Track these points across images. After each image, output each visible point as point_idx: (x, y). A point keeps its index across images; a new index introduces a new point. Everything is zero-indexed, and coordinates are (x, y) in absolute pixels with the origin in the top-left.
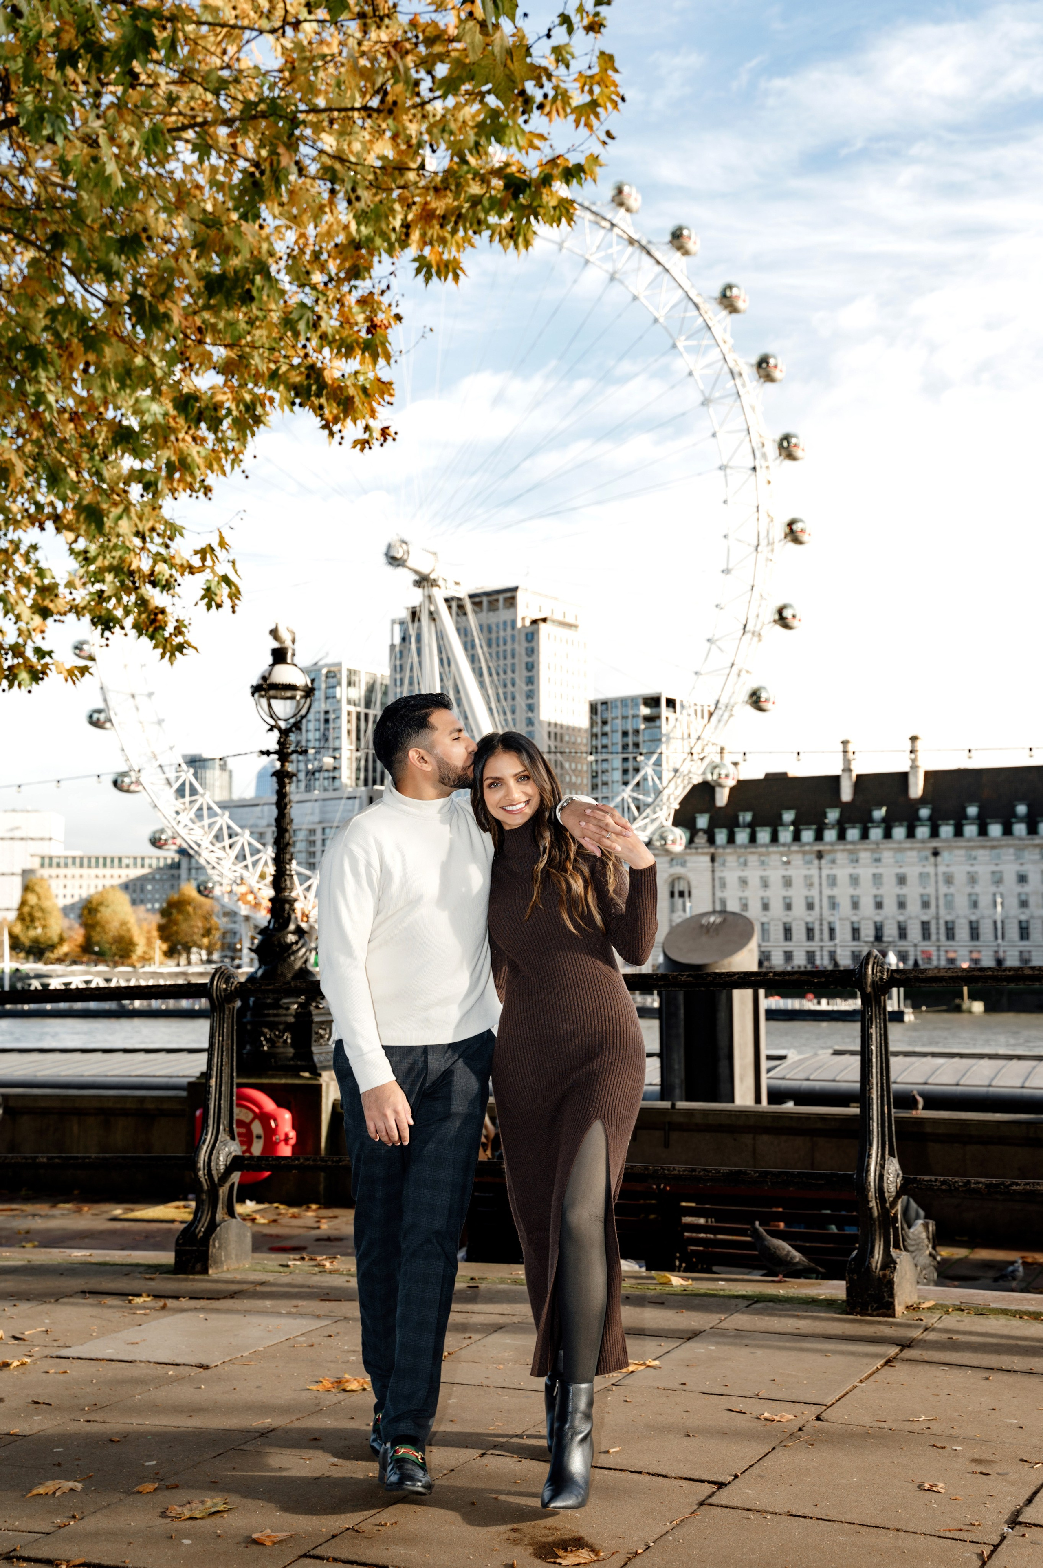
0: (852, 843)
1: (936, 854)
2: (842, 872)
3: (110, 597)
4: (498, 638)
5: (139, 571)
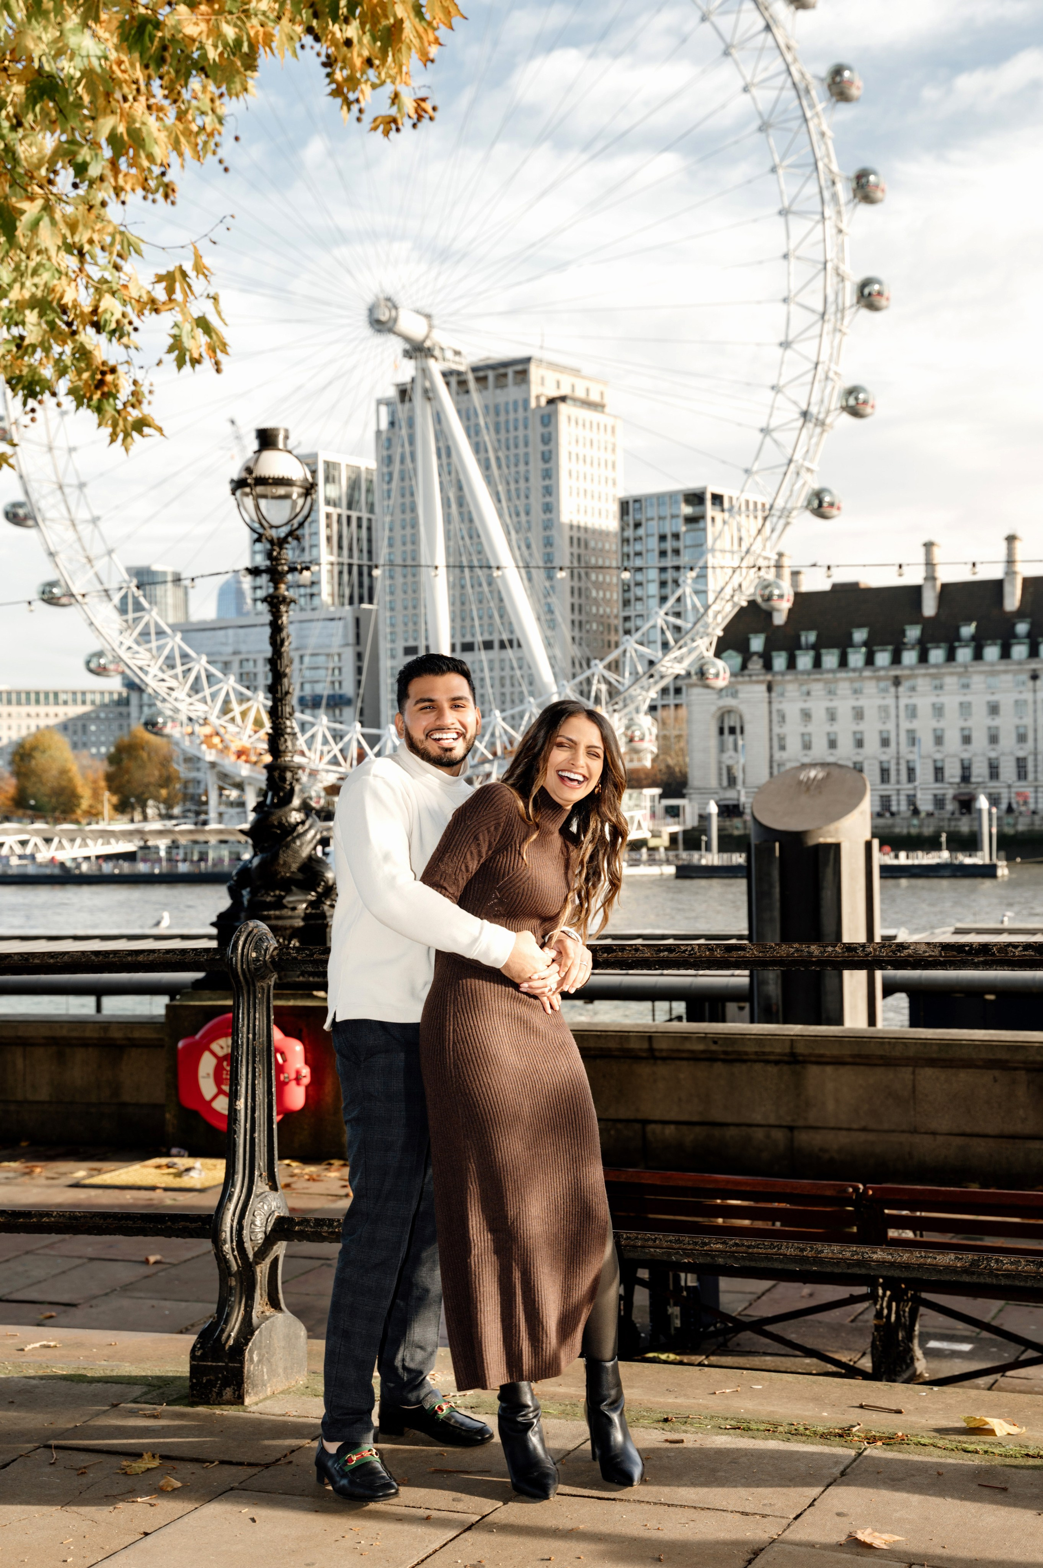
0: (936, 666)
1: (1035, 677)
2: (924, 701)
3: (34, 347)
4: (507, 422)
5: (75, 307)
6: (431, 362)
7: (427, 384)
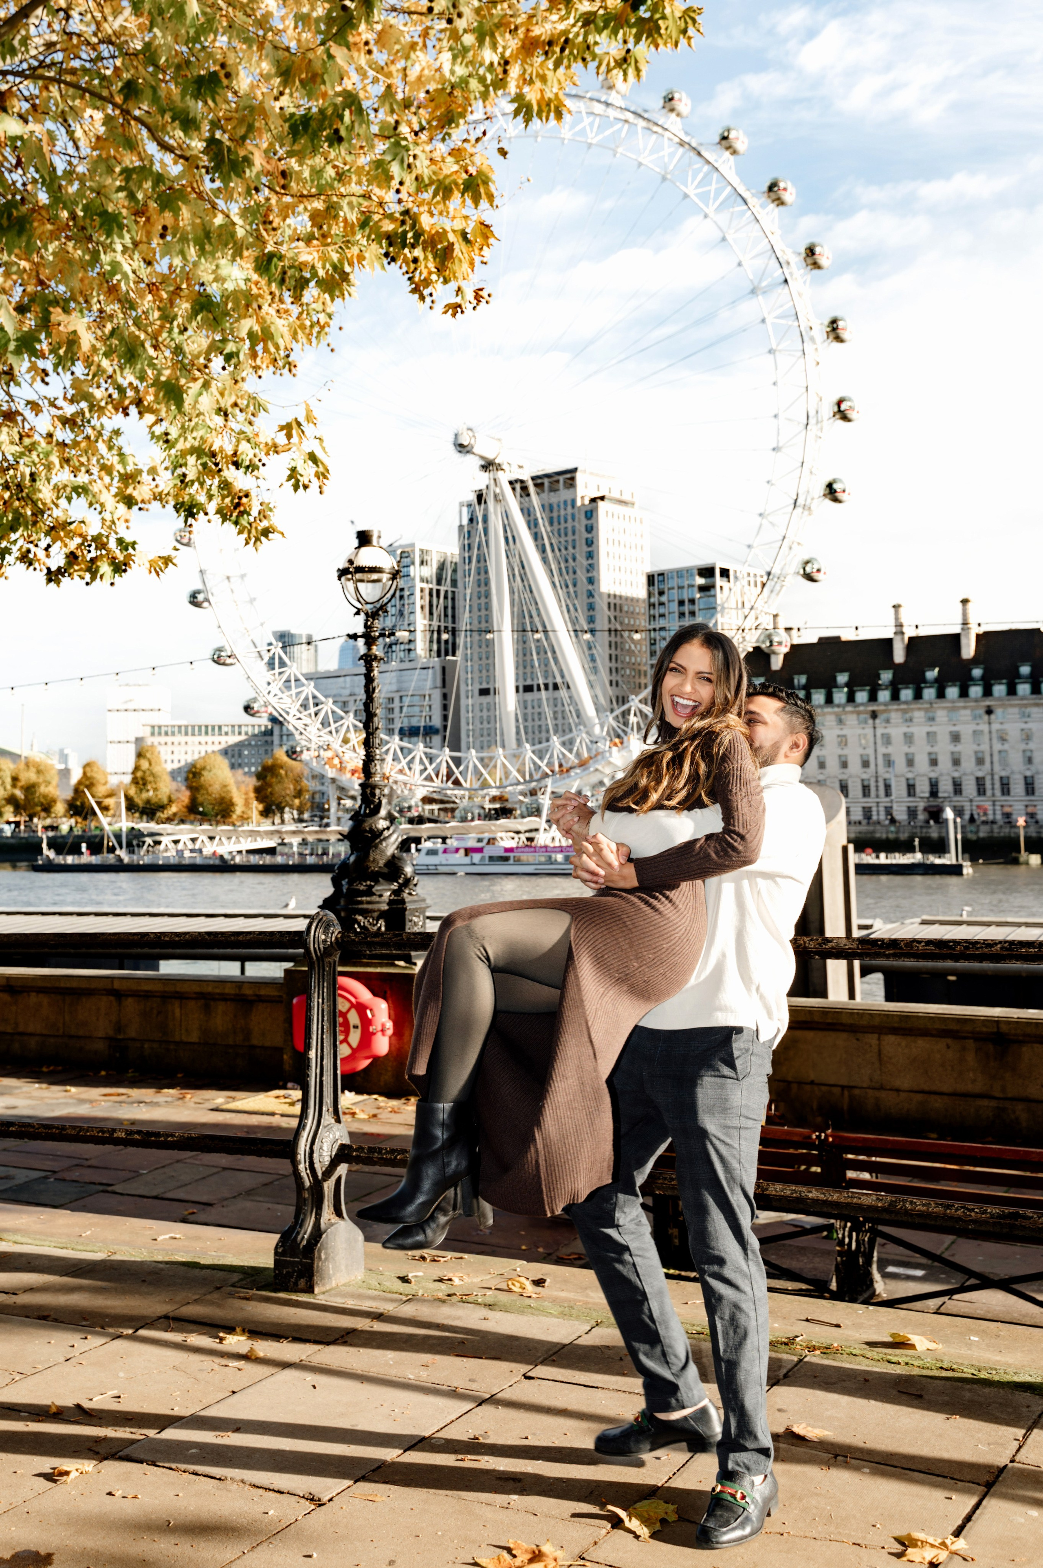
0: (906, 703)
1: (989, 712)
2: (897, 731)
3: (193, 482)
4: (559, 516)
5: (221, 451)
6: (500, 473)
7: (498, 491)
